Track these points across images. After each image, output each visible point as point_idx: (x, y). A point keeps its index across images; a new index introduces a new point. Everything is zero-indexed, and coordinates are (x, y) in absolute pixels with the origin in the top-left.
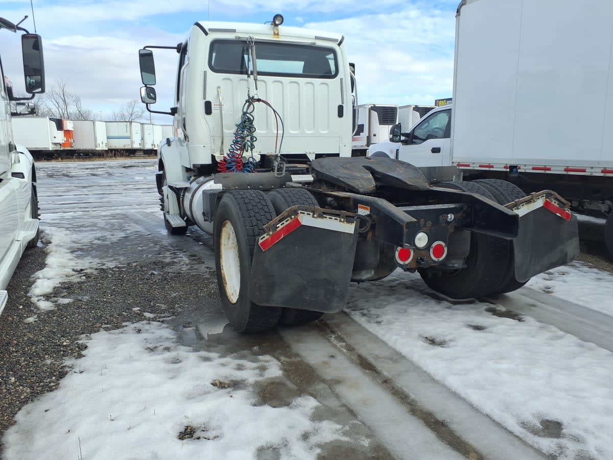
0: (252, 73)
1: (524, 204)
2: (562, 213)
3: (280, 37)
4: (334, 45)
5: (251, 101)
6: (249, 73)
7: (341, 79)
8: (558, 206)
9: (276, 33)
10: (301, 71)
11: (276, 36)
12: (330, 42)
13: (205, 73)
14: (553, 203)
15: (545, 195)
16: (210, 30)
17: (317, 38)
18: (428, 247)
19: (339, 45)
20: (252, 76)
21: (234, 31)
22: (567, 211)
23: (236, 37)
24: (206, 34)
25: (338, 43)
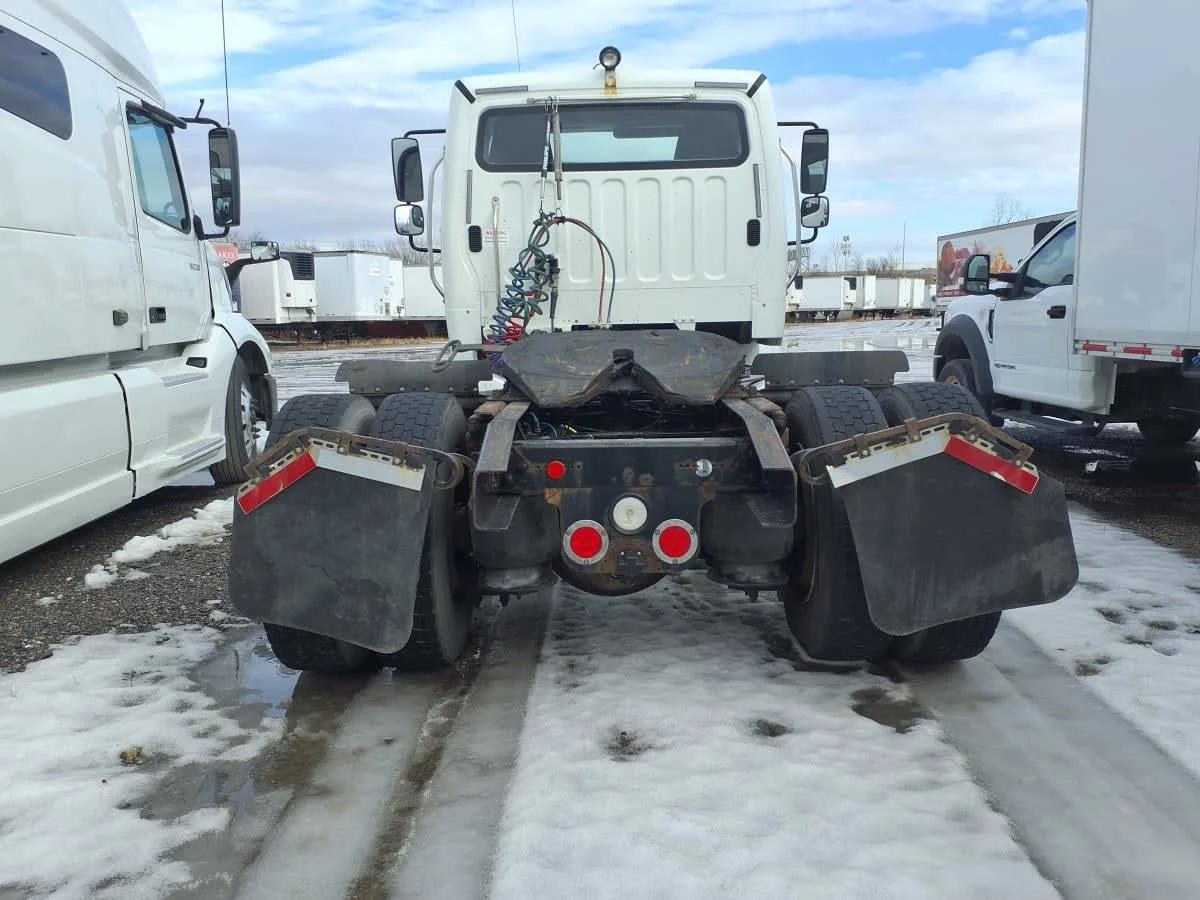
0: (551, 168)
1: (883, 444)
2: (1010, 471)
3: (618, 91)
4: (739, 97)
5: (545, 222)
6: (545, 168)
7: (755, 166)
8: (994, 454)
9: (610, 84)
10: (670, 156)
11: (610, 91)
12: (729, 91)
13: (470, 173)
14: (977, 445)
15: (946, 425)
16: (478, 92)
17: (698, 85)
18: (646, 531)
19: (750, 94)
20: (551, 175)
21: (524, 89)
22: (1025, 469)
23: (528, 100)
24: (471, 99)
25: (747, 91)
